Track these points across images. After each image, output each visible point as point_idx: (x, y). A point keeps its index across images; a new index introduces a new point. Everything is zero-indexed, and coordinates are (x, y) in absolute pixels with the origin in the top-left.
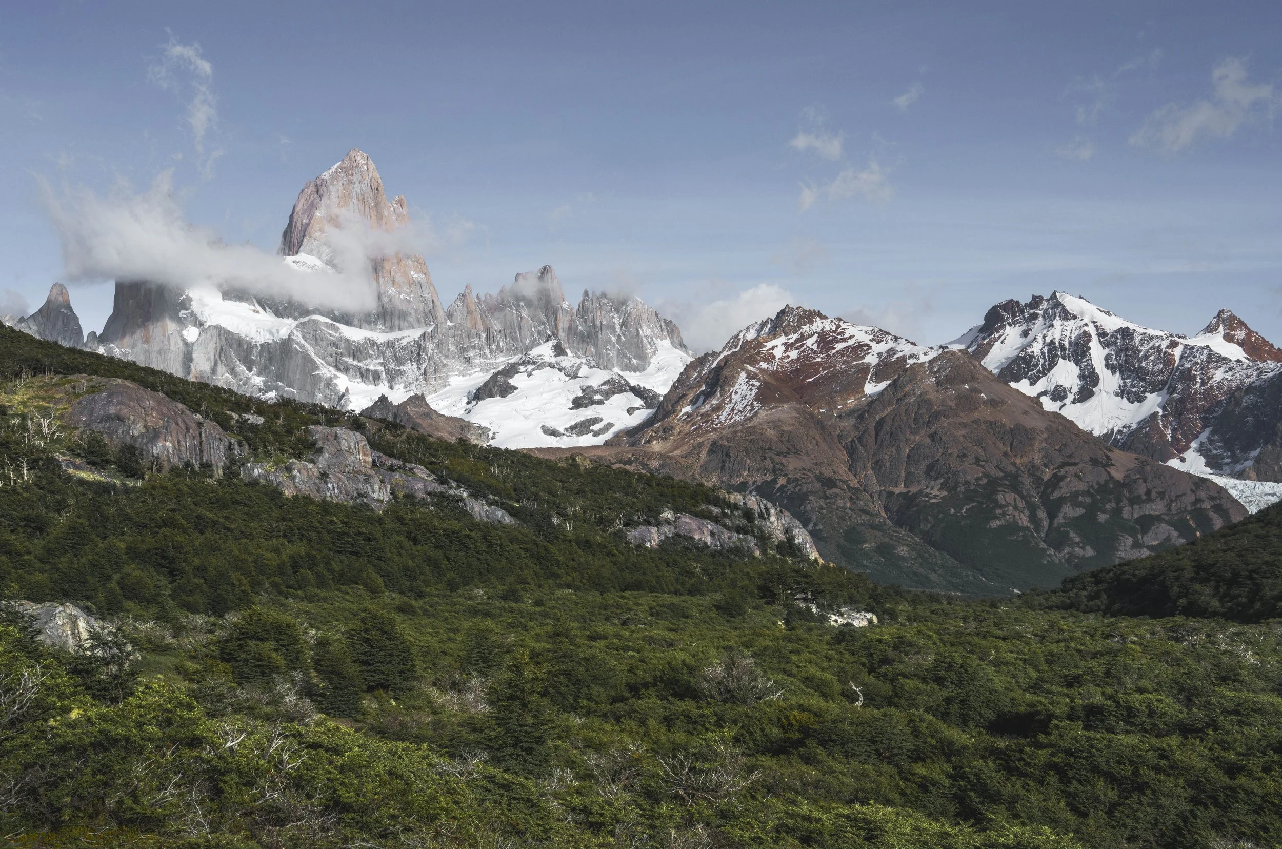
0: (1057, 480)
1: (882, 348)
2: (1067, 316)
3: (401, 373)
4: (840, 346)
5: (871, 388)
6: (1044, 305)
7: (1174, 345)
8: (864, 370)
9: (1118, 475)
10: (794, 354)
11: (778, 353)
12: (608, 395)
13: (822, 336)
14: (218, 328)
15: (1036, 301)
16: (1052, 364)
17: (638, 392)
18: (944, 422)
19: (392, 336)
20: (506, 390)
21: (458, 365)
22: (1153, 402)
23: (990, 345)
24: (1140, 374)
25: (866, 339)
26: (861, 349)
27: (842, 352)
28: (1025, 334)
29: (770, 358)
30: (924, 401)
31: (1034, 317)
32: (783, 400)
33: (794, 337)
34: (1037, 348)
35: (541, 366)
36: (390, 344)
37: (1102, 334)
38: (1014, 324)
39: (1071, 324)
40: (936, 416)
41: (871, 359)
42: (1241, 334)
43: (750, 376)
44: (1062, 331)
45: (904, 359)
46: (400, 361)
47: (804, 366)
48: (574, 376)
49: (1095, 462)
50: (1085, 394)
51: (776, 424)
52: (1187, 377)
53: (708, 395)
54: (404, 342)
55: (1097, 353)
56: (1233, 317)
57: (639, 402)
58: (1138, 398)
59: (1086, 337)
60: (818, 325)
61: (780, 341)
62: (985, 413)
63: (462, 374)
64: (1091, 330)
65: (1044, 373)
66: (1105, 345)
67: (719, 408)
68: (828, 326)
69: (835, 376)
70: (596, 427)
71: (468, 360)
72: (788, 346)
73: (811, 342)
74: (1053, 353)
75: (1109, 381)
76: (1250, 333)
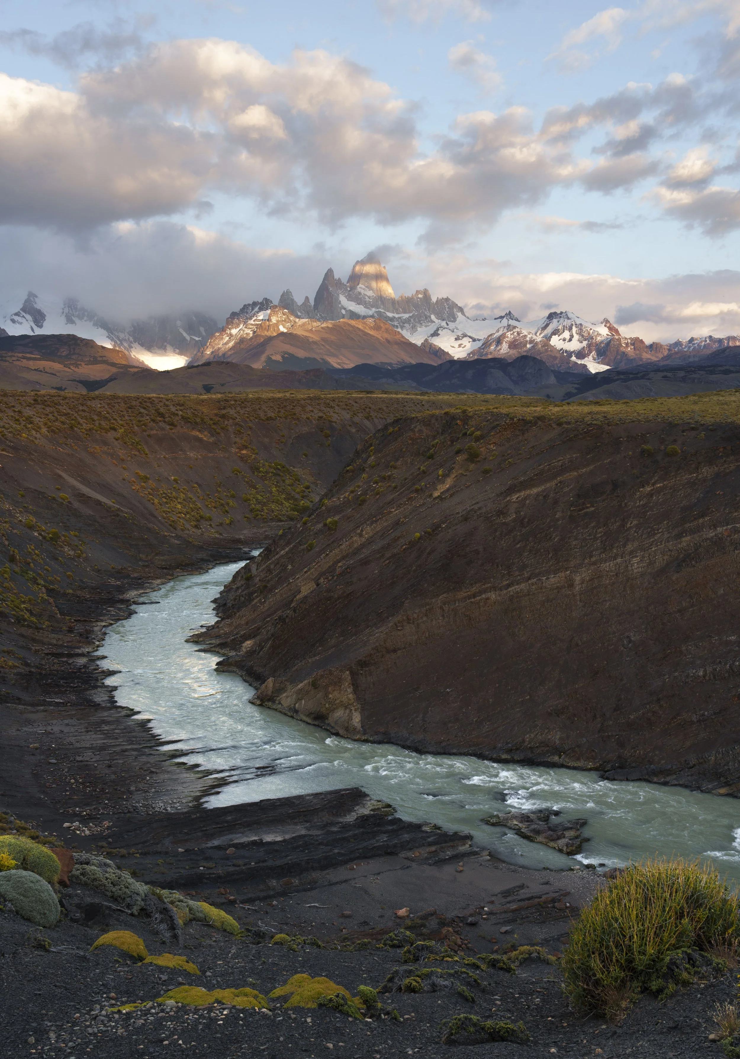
0: (561, 366)
1: (529, 336)
2: (568, 318)
3: (404, 326)
4: (521, 335)
5: (528, 346)
6: (563, 314)
7: (591, 329)
8: (527, 341)
9: (570, 365)
10: (512, 336)
11: (509, 336)
12: (463, 337)
13: (518, 332)
14: (350, 310)
15: (561, 313)
16: (564, 332)
17: (470, 337)
18: (542, 355)
19: (400, 315)
20: (438, 335)
21: (419, 325)
22: (585, 343)
23: (549, 324)
24: (583, 336)
25: (526, 334)
26: (525, 336)
27: (522, 337)
28: (558, 322)
29: (508, 337)
30: (539, 350)
31: (561, 317)
32: (513, 348)
33: (512, 332)
34: (560, 327)
35: (444, 328)
36: (400, 318)
37: (576, 325)
38: (556, 318)
39: (569, 321)
40: (541, 353)
41: (528, 339)
42: (608, 325)
43: (506, 343)
44: (567, 323)
45: (534, 340)
46: (404, 323)
47: (515, 340)
48: (453, 332)
49: (567, 363)
50: (570, 340)
51: (514, 354)
52: (592, 338)
53: (497, 346)
54: (404, 318)
55: (574, 329)
56: (607, 320)
57: (471, 340)
58: (581, 342)
59: (572, 325)
60: (516, 330)
61: (509, 333)
62: (549, 353)
63: (420, 327)
64: (573, 323)
65: (561, 334)
66: (576, 327)
67: (501, 349)
68: (519, 330)
69: (521, 343)
70: (462, 346)
71: (421, 324)
72: (511, 334)
73: (515, 334)
74: (564, 328)
75: (576, 337)
76: (611, 324)
